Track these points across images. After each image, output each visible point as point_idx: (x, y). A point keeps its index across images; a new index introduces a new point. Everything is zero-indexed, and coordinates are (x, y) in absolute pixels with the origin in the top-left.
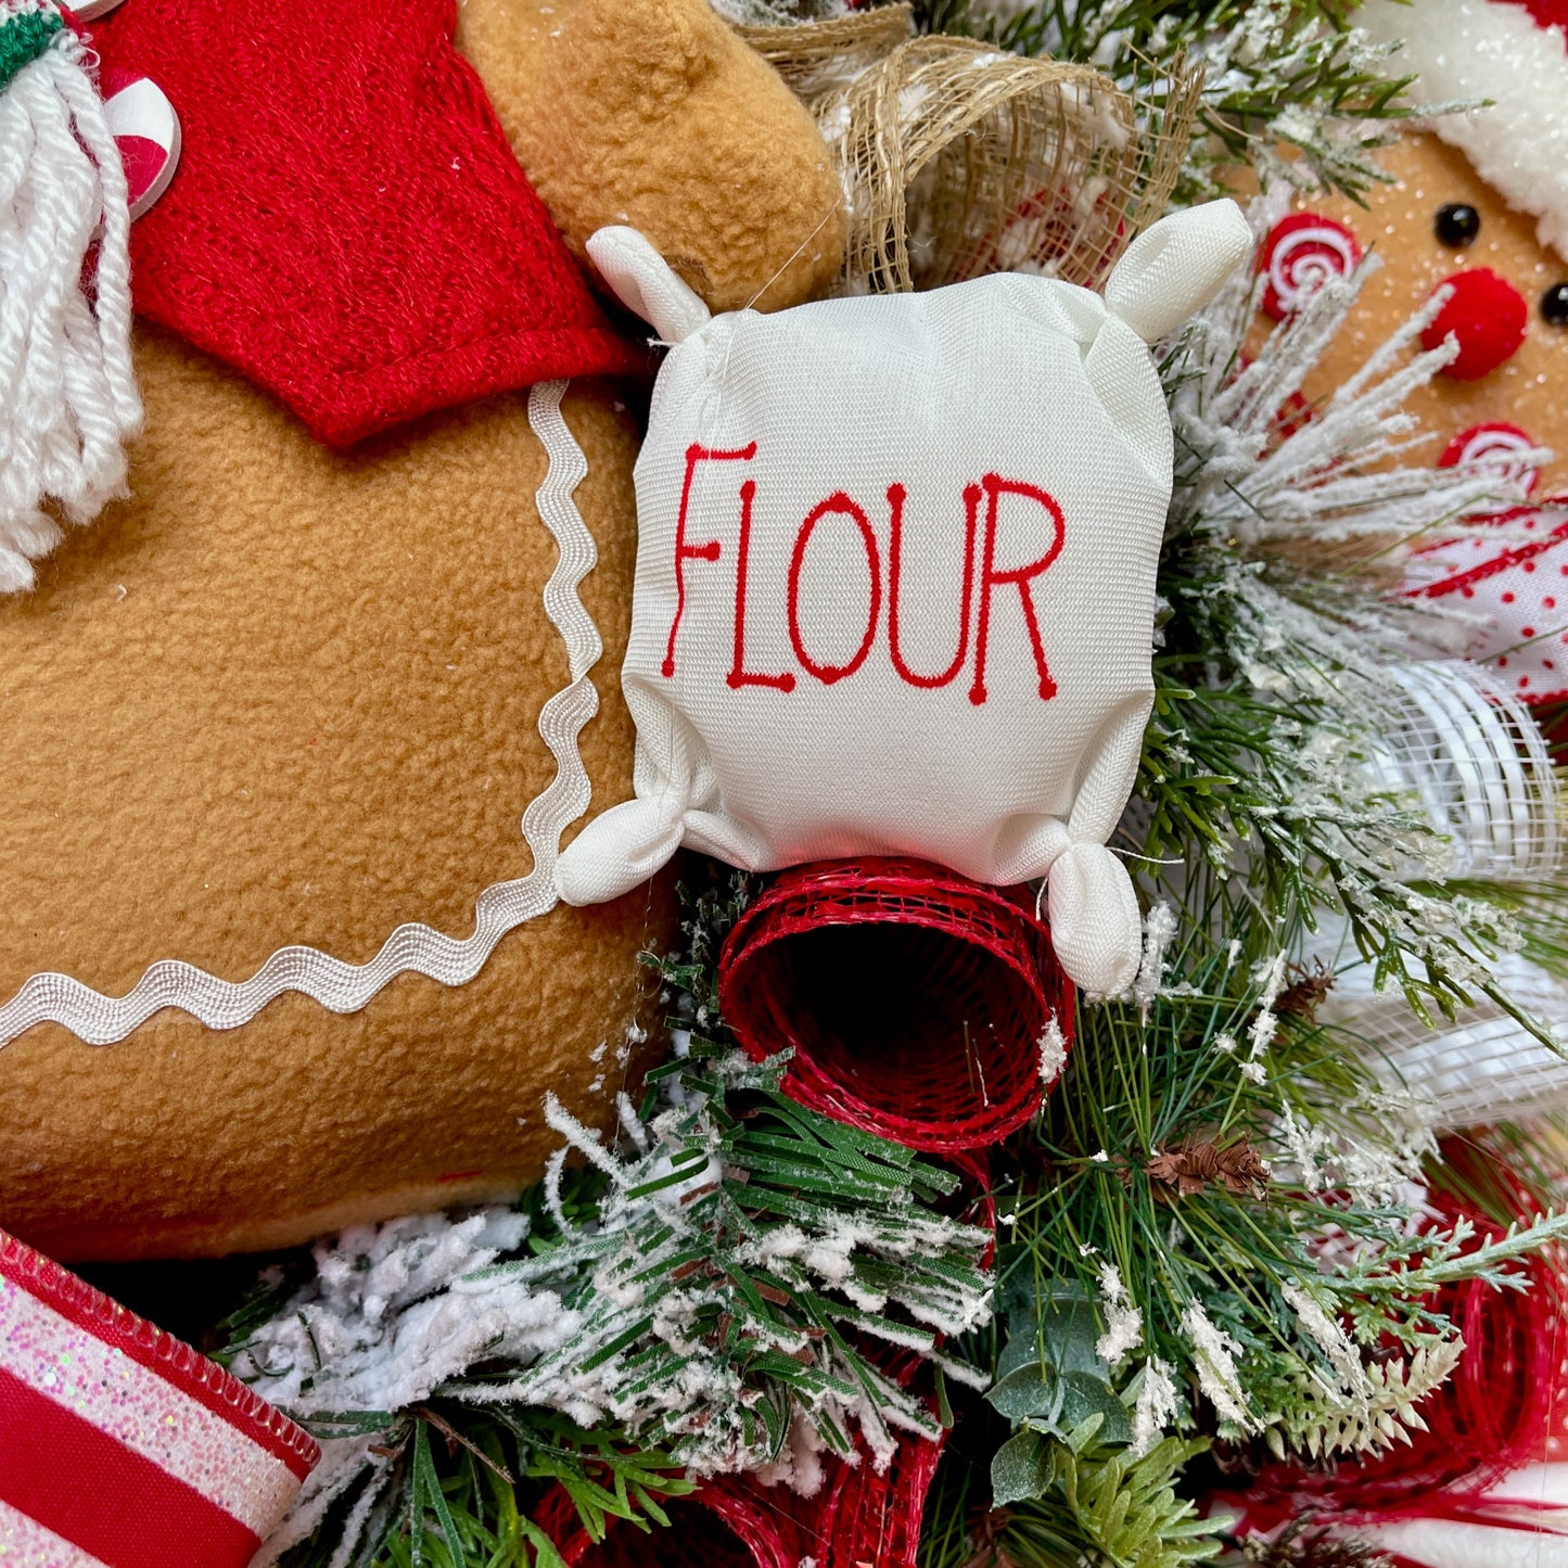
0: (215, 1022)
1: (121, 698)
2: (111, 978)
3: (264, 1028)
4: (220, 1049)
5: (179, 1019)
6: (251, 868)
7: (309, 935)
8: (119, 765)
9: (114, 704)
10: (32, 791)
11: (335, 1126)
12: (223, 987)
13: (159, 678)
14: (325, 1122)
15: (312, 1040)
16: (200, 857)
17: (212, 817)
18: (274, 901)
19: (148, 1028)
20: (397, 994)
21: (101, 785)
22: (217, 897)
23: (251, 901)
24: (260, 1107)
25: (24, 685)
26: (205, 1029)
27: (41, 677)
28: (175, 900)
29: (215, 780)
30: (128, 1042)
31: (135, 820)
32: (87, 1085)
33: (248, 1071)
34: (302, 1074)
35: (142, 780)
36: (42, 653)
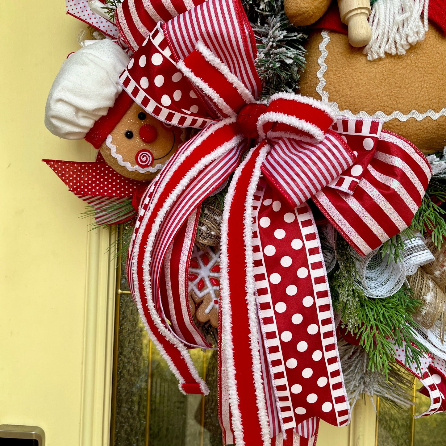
0: (418, 120)
1: (411, 72)
2: (405, 113)
3: (424, 121)
4: (418, 124)
5: (413, 119)
6: (427, 98)
7: (433, 108)
8: (410, 82)
9: (409, 73)
10: (397, 85)
11: (426, 137)
12: (419, 114)
13: (417, 69)
14: (425, 136)
15: (429, 123)
16: (420, 96)
17: (423, 90)
18: (430, 103)
19: (409, 120)
20: (441, 118)
21: (407, 84)
22: (422, 102)
23: (426, 102)
24: (420, 132)
25: (398, 69)
26: (417, 120)
27: (400, 68)
28: (417, 101)
29: (424, 85)
30: (406, 122)
31: (412, 90)
32: (399, 127)
33: (420, 127)
34: (427, 128)
35: (413, 84)
36: (400, 64)
